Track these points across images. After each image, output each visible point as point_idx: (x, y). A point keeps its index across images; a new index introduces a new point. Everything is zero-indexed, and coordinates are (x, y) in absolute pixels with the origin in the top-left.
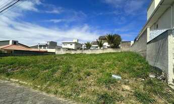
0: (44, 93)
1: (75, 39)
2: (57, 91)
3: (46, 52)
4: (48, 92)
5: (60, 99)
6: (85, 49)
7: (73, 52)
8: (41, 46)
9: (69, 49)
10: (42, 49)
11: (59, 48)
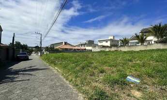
0: (65, 80)
1: (111, 36)
2: (72, 80)
3: (85, 49)
4: (67, 79)
5: (70, 86)
6: (121, 46)
7: (107, 50)
8: (82, 45)
9: (104, 47)
10: (83, 48)
11: (95, 46)
